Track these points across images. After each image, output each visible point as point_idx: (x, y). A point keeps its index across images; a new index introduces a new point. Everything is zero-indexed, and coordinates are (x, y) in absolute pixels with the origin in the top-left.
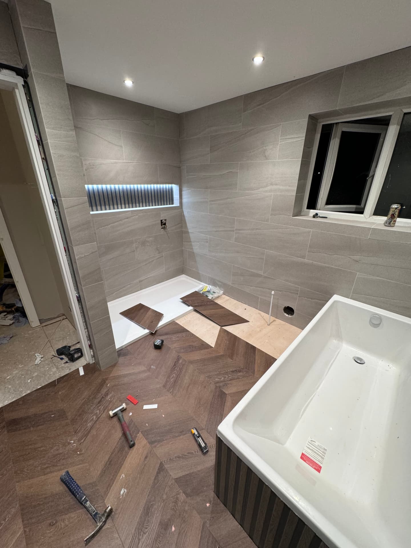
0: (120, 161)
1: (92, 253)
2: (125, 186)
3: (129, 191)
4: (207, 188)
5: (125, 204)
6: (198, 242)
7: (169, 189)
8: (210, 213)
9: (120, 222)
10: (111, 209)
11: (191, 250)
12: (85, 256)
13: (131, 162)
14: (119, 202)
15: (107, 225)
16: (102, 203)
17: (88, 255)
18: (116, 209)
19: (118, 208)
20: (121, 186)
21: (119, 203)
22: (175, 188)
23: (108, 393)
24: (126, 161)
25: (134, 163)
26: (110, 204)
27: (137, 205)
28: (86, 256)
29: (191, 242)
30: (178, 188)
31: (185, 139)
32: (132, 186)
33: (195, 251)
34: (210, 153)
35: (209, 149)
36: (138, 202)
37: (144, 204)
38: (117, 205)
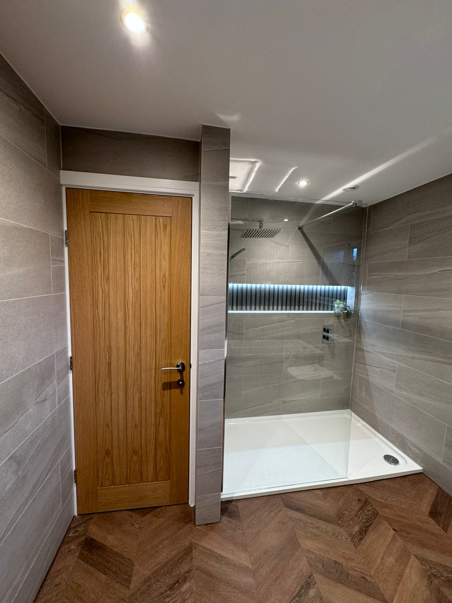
0: (284, 260)
1: (218, 361)
2: (285, 286)
3: (289, 292)
4: (400, 292)
5: (282, 305)
6: (378, 367)
7: (341, 291)
8: (402, 328)
9: (272, 325)
10: (266, 309)
11: (365, 377)
12: (209, 363)
13: (295, 262)
14: (276, 302)
15: (257, 327)
16: (257, 302)
17: (212, 362)
18: (271, 310)
19: (273, 310)
20: (281, 286)
21: (275, 304)
22: (351, 291)
23: (186, 578)
24: (290, 260)
25: (299, 263)
26: (266, 304)
27: (297, 307)
28: (211, 363)
29: (366, 364)
30: (354, 291)
31: (370, 233)
32: (294, 287)
33: (371, 380)
34: (409, 246)
35: (407, 242)
36: (298, 304)
37: (305, 307)
38: (273, 305)
